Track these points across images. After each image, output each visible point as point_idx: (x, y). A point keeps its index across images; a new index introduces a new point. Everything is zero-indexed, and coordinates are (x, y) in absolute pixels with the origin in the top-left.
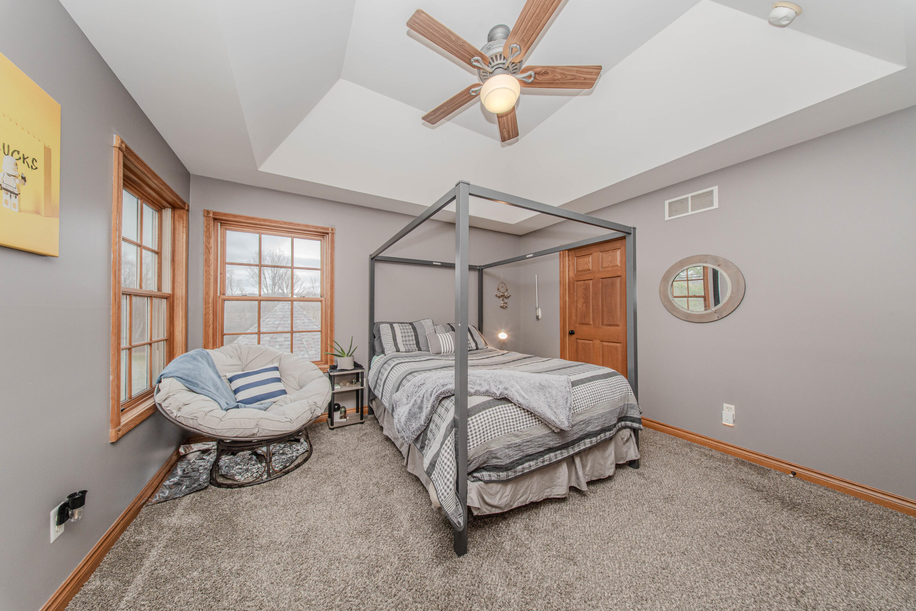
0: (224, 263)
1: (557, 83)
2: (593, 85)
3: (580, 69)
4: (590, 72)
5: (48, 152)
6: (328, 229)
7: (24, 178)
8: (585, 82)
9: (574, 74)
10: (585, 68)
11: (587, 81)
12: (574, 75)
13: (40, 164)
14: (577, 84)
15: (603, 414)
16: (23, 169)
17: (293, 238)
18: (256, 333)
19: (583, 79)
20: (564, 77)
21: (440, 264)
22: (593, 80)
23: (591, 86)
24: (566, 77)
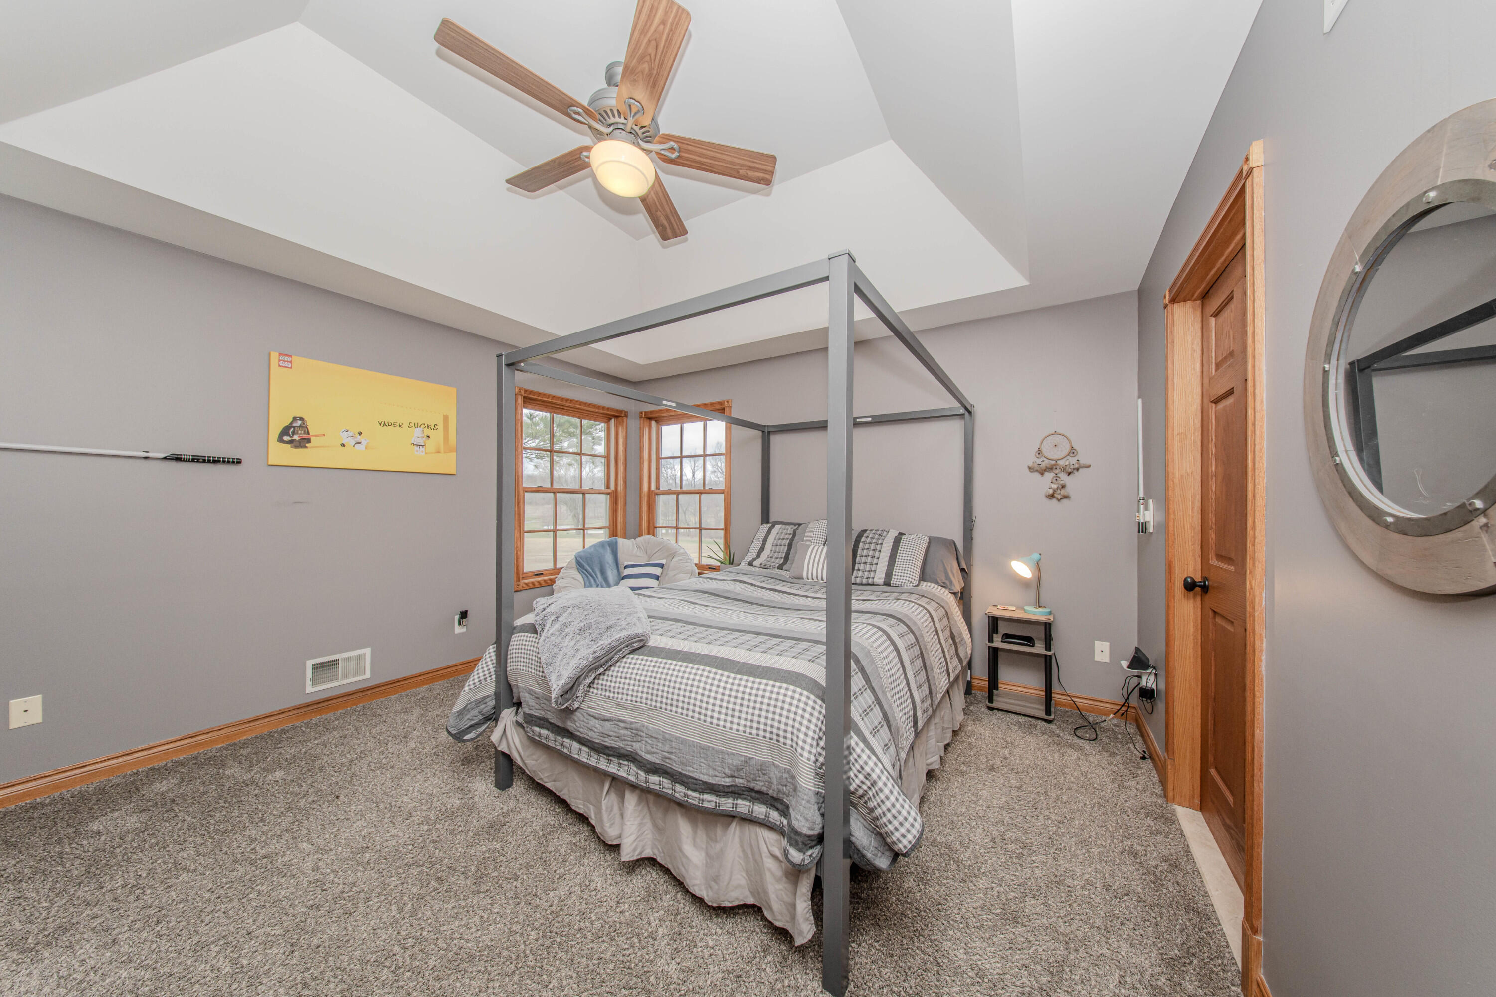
0: (659, 458)
1: (658, 73)
2: (683, 10)
3: (639, 27)
4: (651, 11)
5: (446, 419)
6: (723, 402)
7: (429, 437)
8: (672, 25)
9: (645, 41)
10: (639, 17)
11: (670, 21)
12: (649, 41)
13: (440, 426)
14: (671, 40)
15: (667, 736)
16: (428, 432)
17: (705, 420)
18: (674, 528)
19: (662, 27)
20: (648, 58)
21: (870, 419)
22: (671, 7)
23: (684, 16)
24: (650, 55)
